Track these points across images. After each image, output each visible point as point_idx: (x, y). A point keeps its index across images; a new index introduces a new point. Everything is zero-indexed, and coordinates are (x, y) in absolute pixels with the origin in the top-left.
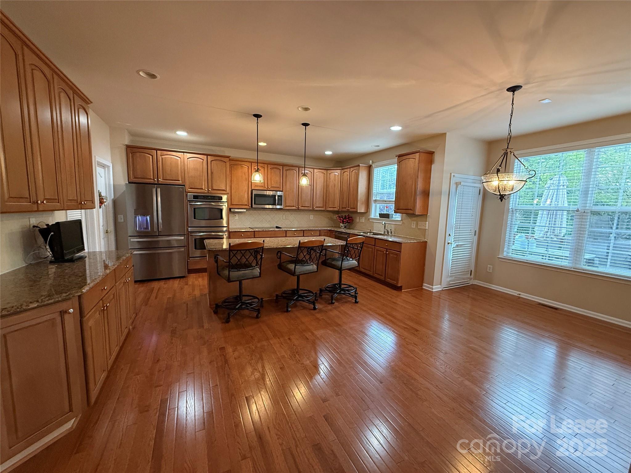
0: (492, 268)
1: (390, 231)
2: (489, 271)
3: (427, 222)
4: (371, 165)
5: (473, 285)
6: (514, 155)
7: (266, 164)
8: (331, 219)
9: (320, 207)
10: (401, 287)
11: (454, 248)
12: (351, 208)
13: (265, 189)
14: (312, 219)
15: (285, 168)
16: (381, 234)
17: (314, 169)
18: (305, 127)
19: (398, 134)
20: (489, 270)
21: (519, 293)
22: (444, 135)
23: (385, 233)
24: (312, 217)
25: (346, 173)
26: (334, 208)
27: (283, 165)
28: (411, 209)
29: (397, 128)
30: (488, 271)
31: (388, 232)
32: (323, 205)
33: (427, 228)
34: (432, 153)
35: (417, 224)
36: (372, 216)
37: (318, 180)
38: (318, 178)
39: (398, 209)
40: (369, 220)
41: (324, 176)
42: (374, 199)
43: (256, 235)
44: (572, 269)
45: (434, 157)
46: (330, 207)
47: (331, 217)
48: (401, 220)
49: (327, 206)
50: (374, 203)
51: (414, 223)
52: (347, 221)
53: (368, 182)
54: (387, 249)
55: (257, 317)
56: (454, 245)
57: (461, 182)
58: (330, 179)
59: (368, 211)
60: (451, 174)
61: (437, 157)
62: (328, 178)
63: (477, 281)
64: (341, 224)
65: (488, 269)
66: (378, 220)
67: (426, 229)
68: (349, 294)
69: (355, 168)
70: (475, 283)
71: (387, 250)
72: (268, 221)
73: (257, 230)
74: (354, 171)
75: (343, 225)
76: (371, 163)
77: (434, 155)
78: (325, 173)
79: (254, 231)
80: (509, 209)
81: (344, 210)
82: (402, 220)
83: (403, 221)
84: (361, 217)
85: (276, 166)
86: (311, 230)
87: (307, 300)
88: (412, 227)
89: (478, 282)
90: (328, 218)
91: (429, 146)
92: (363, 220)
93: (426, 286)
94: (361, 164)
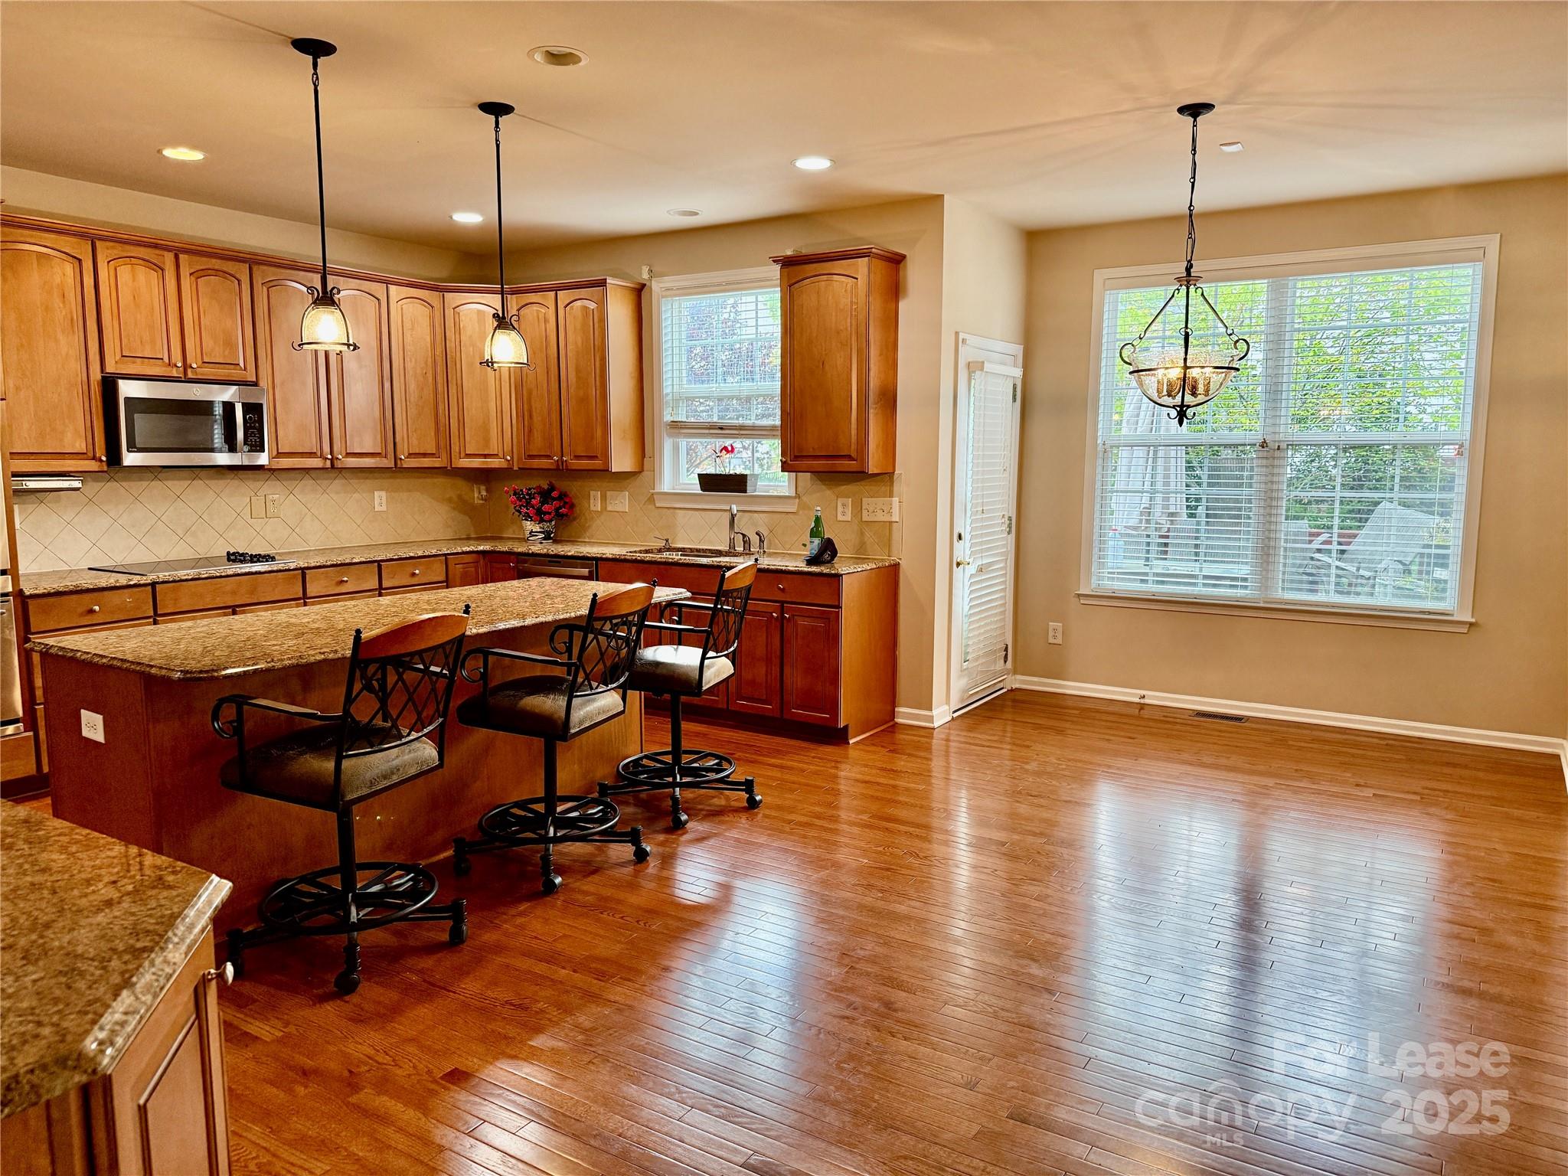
0: (1060, 630)
1: (755, 539)
2: (1055, 641)
3: (895, 500)
4: (644, 285)
5: (1012, 690)
6: (1202, 294)
7: (167, 249)
8: (463, 507)
9: (425, 455)
10: (846, 727)
11: (972, 576)
12: (577, 457)
13: (175, 373)
14: (384, 508)
15: (262, 274)
16: (719, 553)
17: (387, 283)
18: (493, 118)
19: (811, 182)
20: (1055, 637)
21: (1143, 692)
22: (939, 198)
23: (732, 545)
24: (380, 499)
25: (535, 308)
26: (485, 456)
27: (254, 261)
28: (849, 457)
29: (814, 164)
30: (1051, 640)
31: (747, 542)
32: (438, 447)
33: (895, 518)
34: (896, 261)
35: (858, 508)
36: (666, 485)
37: (408, 335)
38: (407, 325)
39: (797, 458)
40: (651, 499)
41: (432, 318)
42: (668, 418)
43: (166, 605)
44: (1262, 605)
45: (905, 277)
46: (468, 456)
47: (460, 497)
48: (795, 497)
49: (455, 448)
50: (670, 435)
51: (844, 505)
52: (557, 510)
53: (636, 349)
54: (782, 602)
55: (457, 938)
56: (972, 569)
57: (983, 362)
58: (458, 330)
59: (646, 467)
60: (957, 334)
61: (914, 275)
62: (450, 323)
63: (1019, 677)
64: (529, 526)
65: (1051, 634)
66: (695, 502)
67: (891, 523)
68: (721, 780)
69: (583, 293)
70: (1017, 686)
71: (782, 607)
72: (180, 533)
73: (163, 576)
74: (579, 303)
75: (537, 528)
76: (645, 276)
77: (905, 267)
78: (436, 303)
79: (153, 585)
80: (1097, 445)
81: (536, 463)
82: (798, 496)
83: (804, 498)
84: (608, 493)
85: (216, 263)
86: (411, 558)
87: (600, 833)
88: (840, 517)
89: (1024, 682)
90: (450, 500)
91: (887, 235)
92: (621, 502)
93: (905, 714)
94: (614, 276)
